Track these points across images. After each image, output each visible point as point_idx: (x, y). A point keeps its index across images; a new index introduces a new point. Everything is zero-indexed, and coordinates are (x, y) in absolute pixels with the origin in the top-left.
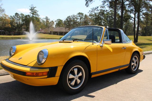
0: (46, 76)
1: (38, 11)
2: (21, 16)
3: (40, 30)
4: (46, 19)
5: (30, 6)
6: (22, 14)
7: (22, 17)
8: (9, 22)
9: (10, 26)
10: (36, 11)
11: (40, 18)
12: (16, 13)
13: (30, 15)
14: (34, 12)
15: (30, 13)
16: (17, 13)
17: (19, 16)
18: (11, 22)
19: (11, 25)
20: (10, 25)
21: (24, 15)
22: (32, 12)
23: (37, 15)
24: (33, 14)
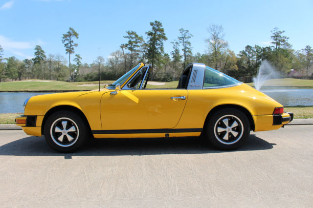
0: (25, 125)
1: (288, 38)
2: (255, 50)
3: (292, 71)
4: (306, 50)
5: (271, 32)
6: (257, 47)
7: (257, 51)
8: (236, 62)
9: (237, 69)
10: (285, 38)
11: (293, 50)
12: (246, 46)
13: (273, 46)
14: (280, 41)
15: (273, 43)
16: (249, 45)
17: (252, 50)
18: (238, 62)
19: (238, 66)
20: (236, 66)
21: (260, 48)
22: (275, 41)
23: (287, 44)
24: (278, 44)
